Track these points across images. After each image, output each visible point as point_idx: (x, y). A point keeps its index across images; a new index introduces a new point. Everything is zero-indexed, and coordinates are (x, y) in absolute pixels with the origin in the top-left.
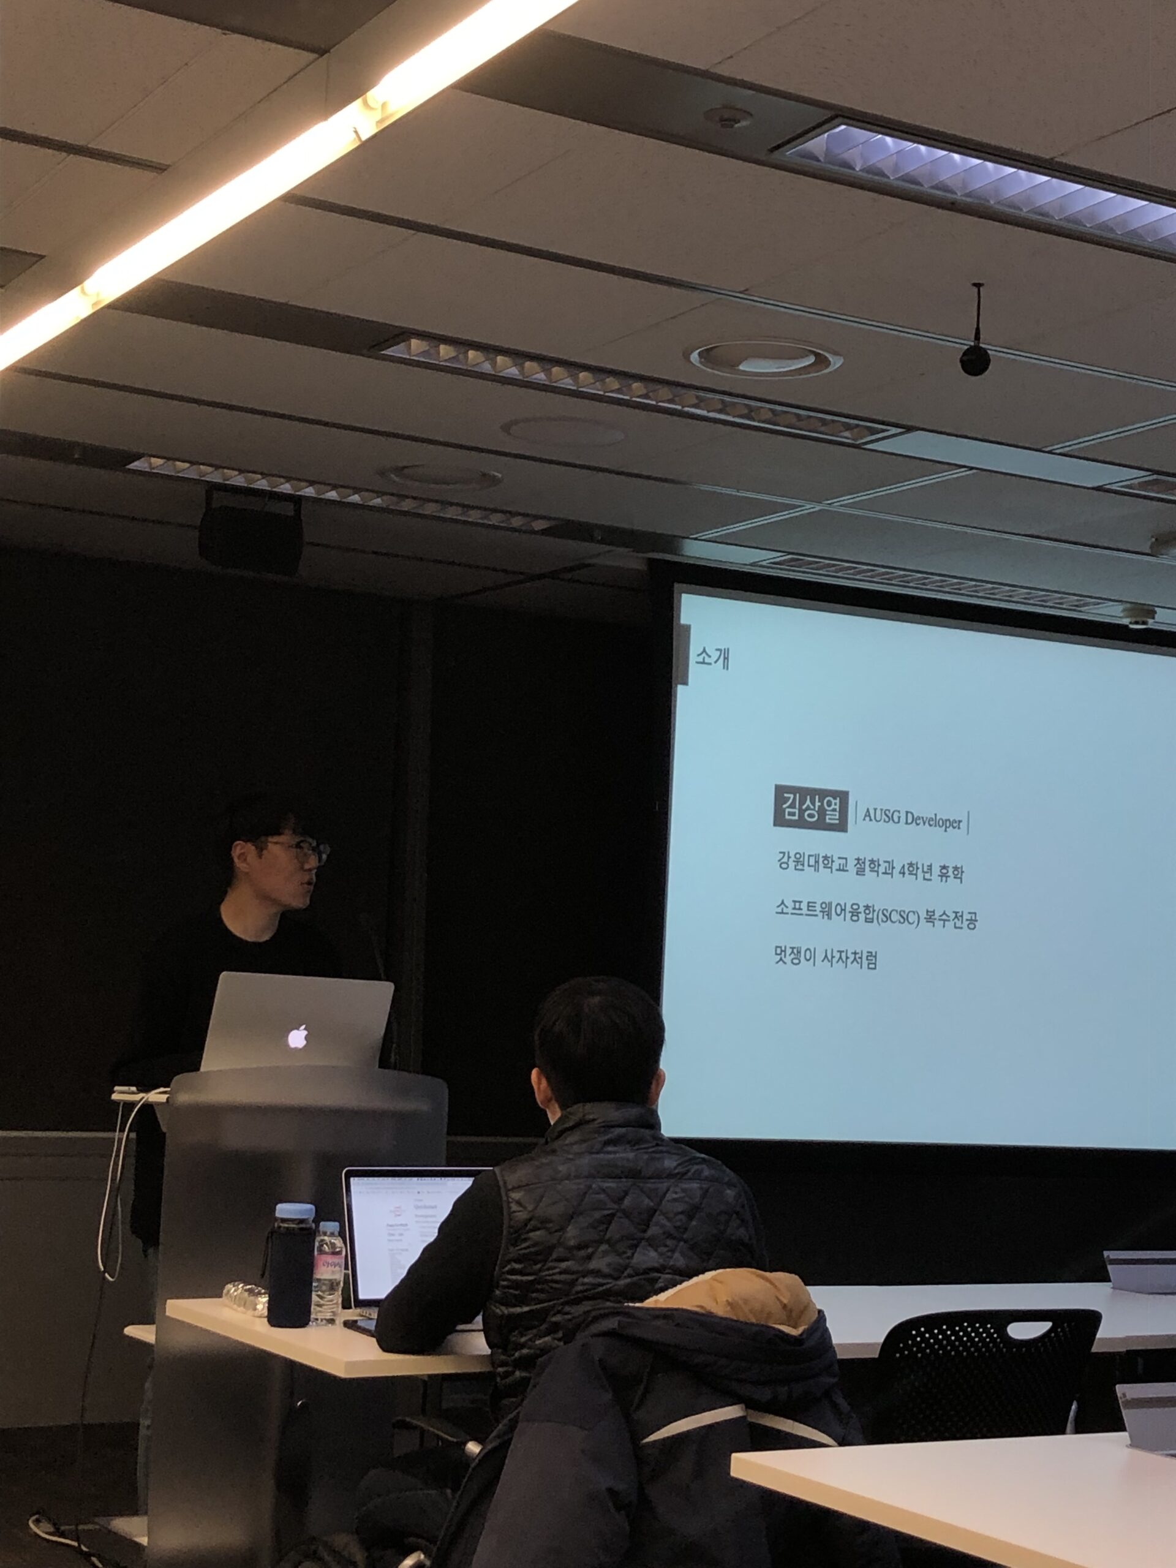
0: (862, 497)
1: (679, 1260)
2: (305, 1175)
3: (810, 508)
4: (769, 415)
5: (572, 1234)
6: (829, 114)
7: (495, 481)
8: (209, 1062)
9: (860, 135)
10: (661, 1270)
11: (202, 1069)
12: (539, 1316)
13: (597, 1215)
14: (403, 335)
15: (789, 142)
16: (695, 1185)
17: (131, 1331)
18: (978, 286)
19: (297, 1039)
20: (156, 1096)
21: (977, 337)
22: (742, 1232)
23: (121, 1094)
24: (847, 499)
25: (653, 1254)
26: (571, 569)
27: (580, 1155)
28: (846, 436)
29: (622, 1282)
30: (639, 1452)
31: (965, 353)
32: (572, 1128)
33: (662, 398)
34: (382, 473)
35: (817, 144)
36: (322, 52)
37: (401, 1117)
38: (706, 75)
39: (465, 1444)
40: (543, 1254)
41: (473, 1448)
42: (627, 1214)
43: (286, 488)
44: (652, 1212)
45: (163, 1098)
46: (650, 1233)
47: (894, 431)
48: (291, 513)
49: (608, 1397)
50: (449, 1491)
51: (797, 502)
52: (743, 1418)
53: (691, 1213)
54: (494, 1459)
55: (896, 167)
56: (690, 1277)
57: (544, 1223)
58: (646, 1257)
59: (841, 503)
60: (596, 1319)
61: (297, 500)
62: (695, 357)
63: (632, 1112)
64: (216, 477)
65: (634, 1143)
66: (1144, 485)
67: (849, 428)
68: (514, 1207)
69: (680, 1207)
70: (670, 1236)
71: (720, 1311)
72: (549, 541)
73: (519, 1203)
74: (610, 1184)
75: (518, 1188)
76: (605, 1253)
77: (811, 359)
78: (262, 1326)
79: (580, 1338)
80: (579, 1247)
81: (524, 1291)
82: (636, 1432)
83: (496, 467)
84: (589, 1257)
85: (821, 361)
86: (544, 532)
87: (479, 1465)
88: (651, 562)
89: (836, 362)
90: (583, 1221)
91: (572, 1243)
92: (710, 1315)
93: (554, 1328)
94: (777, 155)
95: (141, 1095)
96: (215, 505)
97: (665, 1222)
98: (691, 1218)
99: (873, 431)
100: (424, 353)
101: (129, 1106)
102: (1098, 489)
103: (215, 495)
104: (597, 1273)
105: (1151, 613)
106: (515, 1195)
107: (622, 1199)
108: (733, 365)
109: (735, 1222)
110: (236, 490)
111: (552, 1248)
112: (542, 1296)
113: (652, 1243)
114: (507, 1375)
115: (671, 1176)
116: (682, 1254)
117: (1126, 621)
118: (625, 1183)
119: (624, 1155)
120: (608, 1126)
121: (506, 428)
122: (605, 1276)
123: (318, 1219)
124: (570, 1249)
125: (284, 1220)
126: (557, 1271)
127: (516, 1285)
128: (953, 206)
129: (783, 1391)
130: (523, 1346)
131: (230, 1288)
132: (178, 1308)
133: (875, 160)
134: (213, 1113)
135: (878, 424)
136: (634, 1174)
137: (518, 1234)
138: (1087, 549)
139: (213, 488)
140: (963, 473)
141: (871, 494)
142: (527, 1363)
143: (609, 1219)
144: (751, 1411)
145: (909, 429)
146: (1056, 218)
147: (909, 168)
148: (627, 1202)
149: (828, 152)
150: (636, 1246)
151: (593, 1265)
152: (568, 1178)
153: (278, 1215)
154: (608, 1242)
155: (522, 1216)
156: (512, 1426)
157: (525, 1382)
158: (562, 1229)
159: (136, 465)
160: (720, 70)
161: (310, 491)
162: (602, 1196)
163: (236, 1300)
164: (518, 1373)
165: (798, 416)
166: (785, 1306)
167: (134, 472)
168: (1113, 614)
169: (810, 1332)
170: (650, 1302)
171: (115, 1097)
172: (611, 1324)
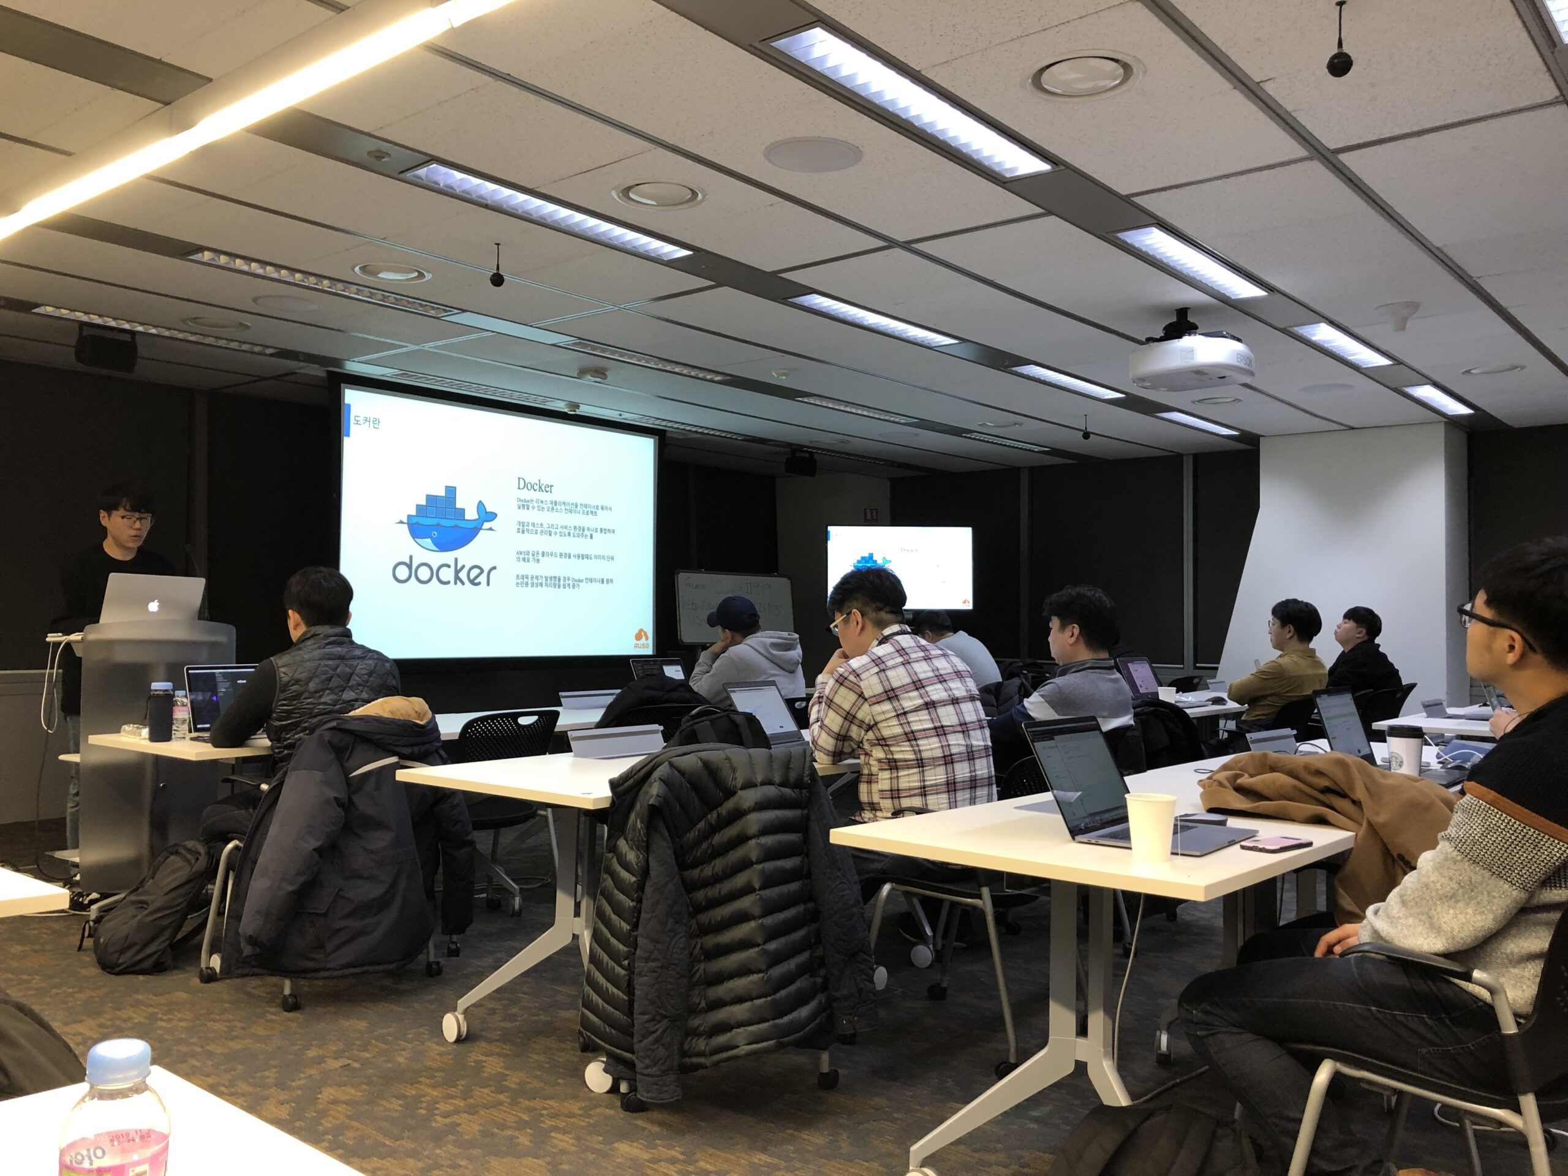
0: (439, 343)
1: (365, 696)
2: (162, 671)
3: (413, 347)
4: (394, 301)
5: (312, 686)
6: (428, 158)
7: (247, 327)
8: (106, 617)
9: (443, 170)
10: (356, 700)
11: (102, 621)
12: (296, 725)
13: (324, 677)
14: (201, 249)
15: (407, 170)
16: (371, 662)
17: (62, 757)
18: (498, 244)
19: (153, 607)
20: (75, 637)
21: (498, 268)
22: (394, 682)
23: (51, 638)
24: (432, 344)
25: (352, 693)
26: (286, 375)
27: (313, 650)
28: (433, 313)
29: (338, 707)
30: (348, 782)
31: (493, 276)
32: (309, 638)
33: (339, 288)
34: (184, 321)
35: (422, 172)
36: (167, 104)
37: (213, 645)
38: (369, 135)
39: (259, 785)
40: (298, 696)
41: (264, 787)
42: (339, 676)
43: (127, 326)
44: (352, 674)
45: (79, 638)
46: (350, 684)
47: (456, 311)
48: (130, 340)
49: (333, 756)
50: (251, 810)
51: (405, 344)
52: (398, 762)
53: (370, 674)
54: (276, 791)
55: (460, 187)
56: (370, 702)
57: (297, 682)
58: (348, 695)
59: (428, 346)
60: (326, 723)
61: (133, 333)
62: (357, 269)
63: (338, 630)
64: (84, 318)
65: (340, 644)
66: (575, 344)
67: (433, 308)
68: (282, 675)
69: (365, 672)
70: (360, 685)
71: (386, 715)
72: (274, 359)
73: (284, 673)
74: (330, 662)
75: (284, 666)
76: (329, 694)
77: (416, 274)
78: (147, 743)
79: (317, 732)
80: (316, 692)
81: (289, 714)
82: (346, 773)
83: (247, 320)
84: (321, 697)
85: (421, 275)
86: (271, 355)
87: (266, 795)
88: (328, 372)
89: (428, 276)
90: (317, 680)
91: (312, 690)
92: (381, 717)
93: (305, 729)
94: (402, 176)
95: (65, 637)
96: (85, 333)
97: (357, 678)
98: (370, 677)
99: (446, 311)
100: (213, 259)
101: (57, 645)
102: (554, 345)
103: (85, 328)
104: (325, 703)
105: (578, 407)
106: (282, 670)
107: (336, 669)
108: (374, 274)
109: (390, 678)
110: (98, 326)
111: (302, 694)
112: (298, 715)
113: (352, 688)
114: (280, 753)
115: (359, 658)
116: (367, 693)
117: (566, 410)
118: (337, 662)
119: (338, 650)
120: (328, 636)
121: (255, 300)
122: (329, 705)
123: (174, 690)
124: (310, 693)
125: (156, 690)
126: (307, 702)
127: (284, 711)
128: (486, 206)
129: (416, 749)
130: (289, 738)
131: (126, 727)
132: (94, 739)
133: (450, 182)
134: (110, 644)
135: (448, 308)
136: (342, 658)
137: (285, 687)
138: (548, 374)
139: (83, 325)
140: (490, 334)
141: (444, 342)
142: (291, 746)
143: (330, 679)
144: (401, 761)
145: (464, 311)
146: (535, 216)
147: (466, 187)
148: (338, 670)
149: (427, 176)
150: (344, 690)
151: (322, 700)
152: (309, 660)
153: (152, 688)
154: (329, 689)
155: (286, 679)
156: (286, 773)
157: (290, 755)
158: (307, 684)
159: (36, 310)
160: (375, 134)
161: (140, 329)
162: (327, 669)
163: (129, 733)
164: (286, 752)
165: (408, 301)
166: (416, 712)
167: (39, 314)
168: (561, 406)
169: (429, 723)
170: (352, 714)
171: (47, 639)
172: (334, 724)
